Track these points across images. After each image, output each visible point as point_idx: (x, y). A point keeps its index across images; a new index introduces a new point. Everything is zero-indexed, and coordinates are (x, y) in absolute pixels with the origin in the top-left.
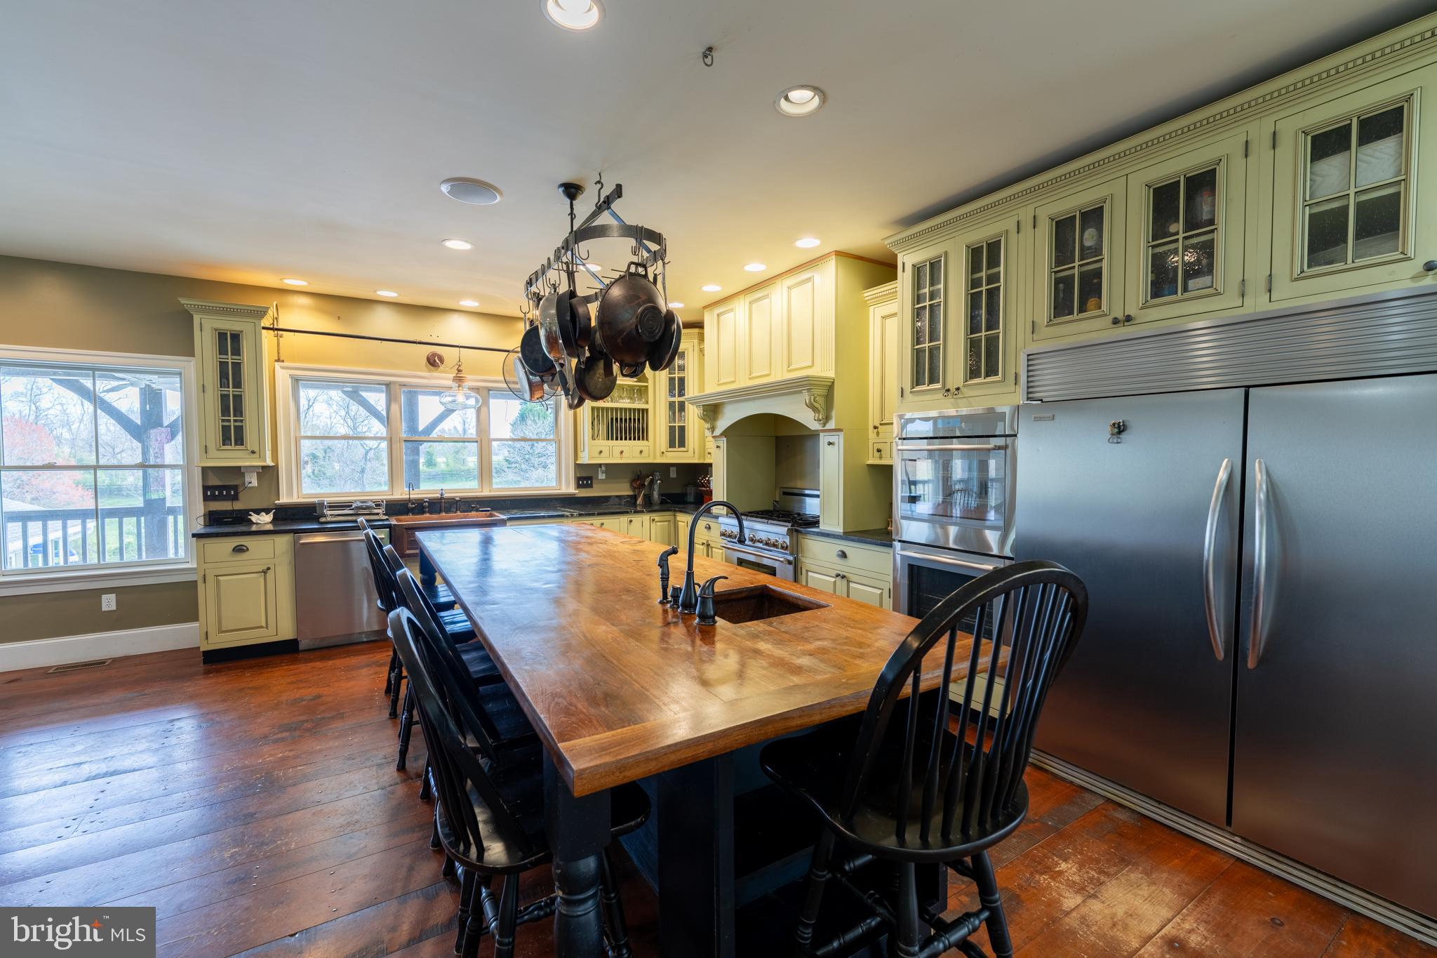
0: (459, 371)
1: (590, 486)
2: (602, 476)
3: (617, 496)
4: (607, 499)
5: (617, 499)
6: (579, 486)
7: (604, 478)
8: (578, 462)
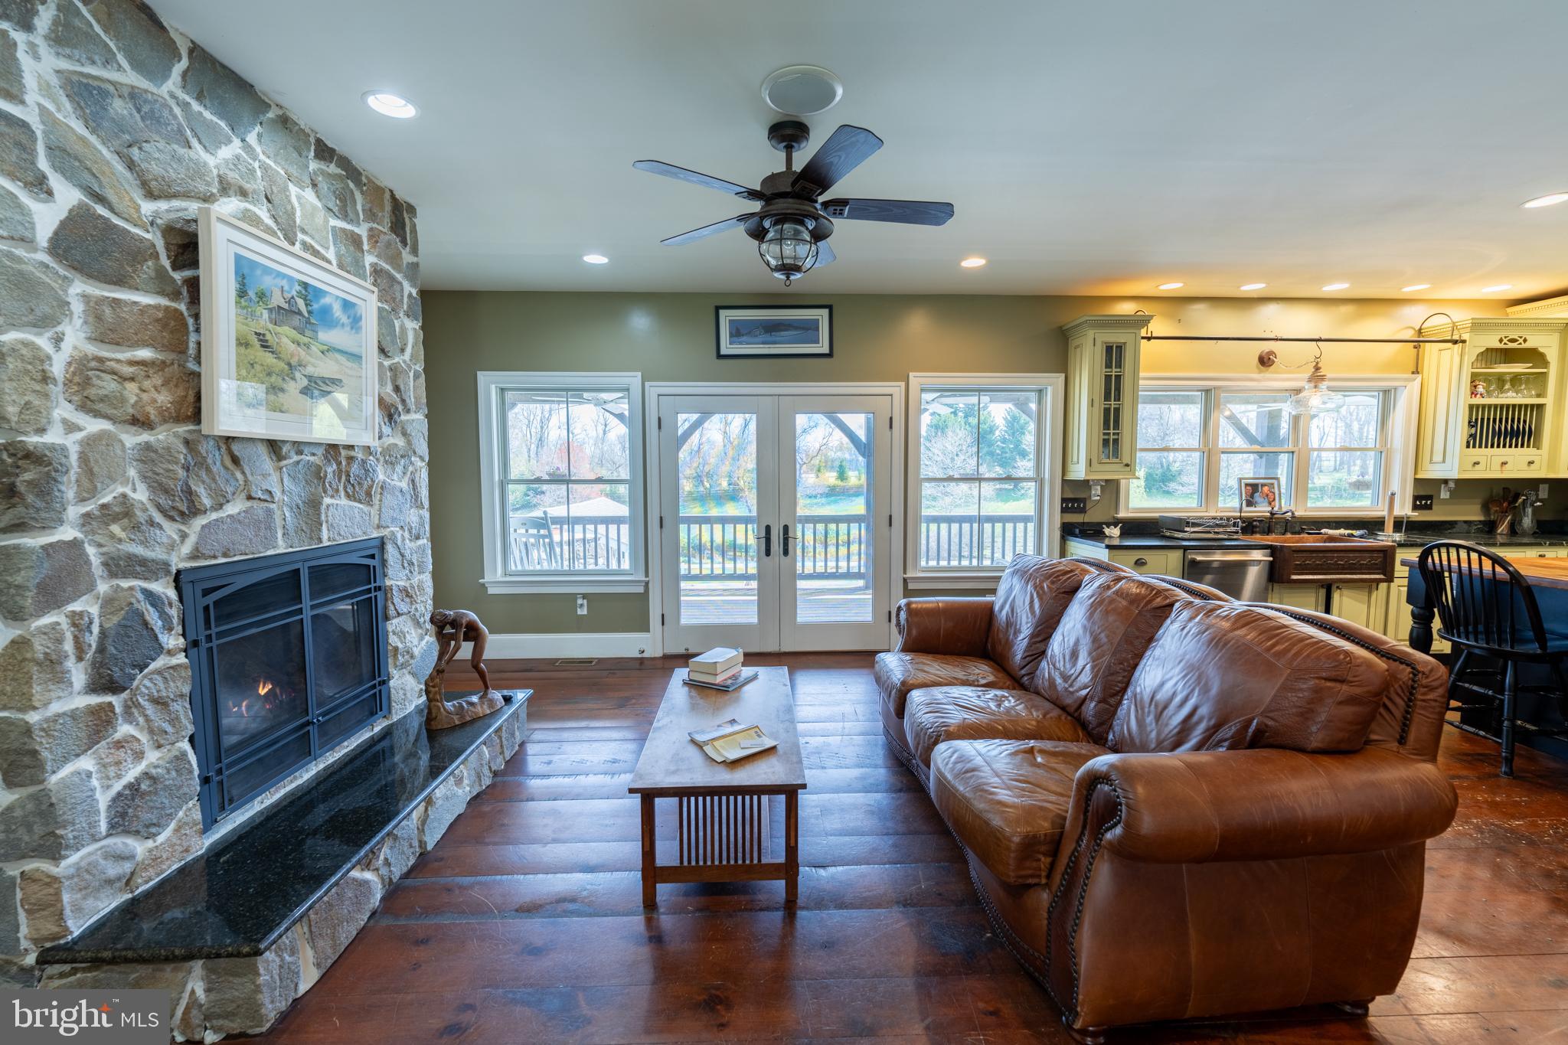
0: (1317, 368)
1: (1429, 507)
2: (1444, 494)
3: (1465, 522)
4: (1452, 524)
5: (1465, 526)
6: (1415, 507)
7: (1448, 497)
8: (1418, 476)
